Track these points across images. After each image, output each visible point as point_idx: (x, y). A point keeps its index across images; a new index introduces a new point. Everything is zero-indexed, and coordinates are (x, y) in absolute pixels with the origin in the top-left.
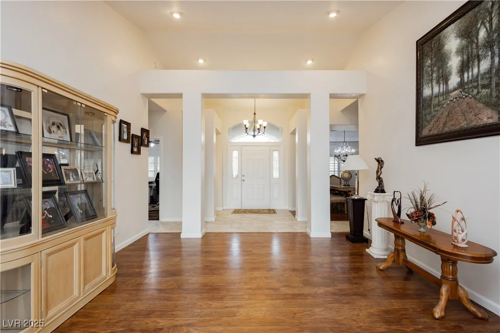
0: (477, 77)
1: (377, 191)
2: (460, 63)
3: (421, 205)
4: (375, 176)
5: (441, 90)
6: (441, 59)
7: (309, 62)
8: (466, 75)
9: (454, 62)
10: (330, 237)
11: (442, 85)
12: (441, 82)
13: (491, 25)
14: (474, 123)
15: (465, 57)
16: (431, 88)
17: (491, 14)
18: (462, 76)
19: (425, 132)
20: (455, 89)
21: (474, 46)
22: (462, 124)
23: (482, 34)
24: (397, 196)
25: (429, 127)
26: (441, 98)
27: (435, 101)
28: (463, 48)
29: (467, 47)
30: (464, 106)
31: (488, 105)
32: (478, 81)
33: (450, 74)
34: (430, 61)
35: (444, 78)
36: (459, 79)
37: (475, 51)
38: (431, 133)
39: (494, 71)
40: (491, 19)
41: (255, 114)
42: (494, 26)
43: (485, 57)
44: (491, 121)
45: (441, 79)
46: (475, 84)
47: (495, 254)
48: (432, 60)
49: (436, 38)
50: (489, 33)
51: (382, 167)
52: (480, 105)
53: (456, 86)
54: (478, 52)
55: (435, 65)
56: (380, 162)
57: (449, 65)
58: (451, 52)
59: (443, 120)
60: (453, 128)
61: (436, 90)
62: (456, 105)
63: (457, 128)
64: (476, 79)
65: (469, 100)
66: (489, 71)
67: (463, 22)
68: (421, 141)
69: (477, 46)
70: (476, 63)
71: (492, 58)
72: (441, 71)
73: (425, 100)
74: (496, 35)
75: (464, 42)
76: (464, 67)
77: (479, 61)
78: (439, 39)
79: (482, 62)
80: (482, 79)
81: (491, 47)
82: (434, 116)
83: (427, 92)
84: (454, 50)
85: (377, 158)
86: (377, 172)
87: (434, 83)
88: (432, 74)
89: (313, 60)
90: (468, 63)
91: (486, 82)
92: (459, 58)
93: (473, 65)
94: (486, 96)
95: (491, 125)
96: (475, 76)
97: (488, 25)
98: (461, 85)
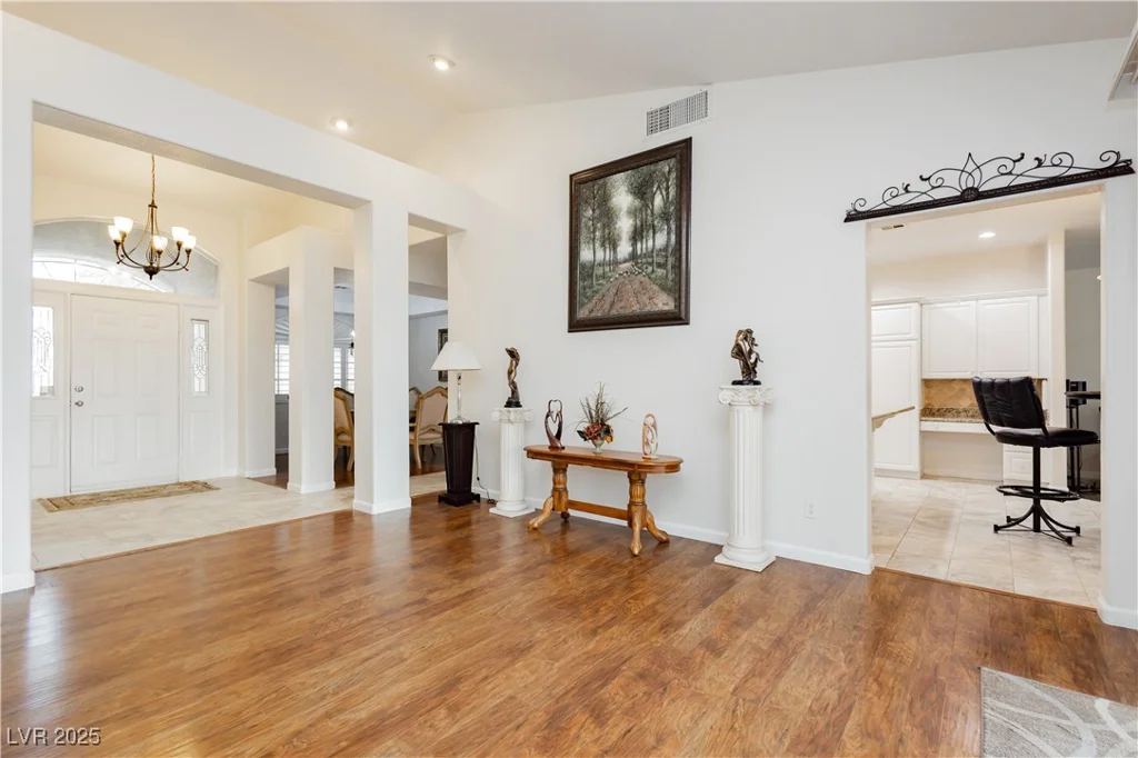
0: (652, 251)
1: (509, 404)
2: (632, 229)
3: (597, 412)
4: (507, 382)
5: (607, 258)
6: (607, 215)
7: (342, 126)
8: (639, 245)
9: (625, 225)
10: (409, 505)
11: (608, 250)
12: (607, 246)
13: (668, 194)
14: (648, 309)
15: (639, 223)
16: (592, 251)
17: (667, 181)
18: (634, 245)
19: (582, 314)
20: (626, 261)
21: (649, 212)
22: (634, 308)
23: (658, 201)
24: (555, 408)
25: (590, 306)
26: (607, 269)
27: (599, 271)
28: (636, 210)
29: (641, 209)
30: (636, 286)
31: (663, 288)
32: (652, 257)
33: (620, 239)
34: (591, 212)
35: (611, 241)
36: (631, 249)
37: (650, 218)
38: (593, 315)
39: (670, 250)
40: (668, 188)
41: (153, 206)
42: (671, 197)
43: (662, 230)
44: (666, 308)
45: (607, 242)
46: (650, 260)
47: (681, 461)
48: (594, 211)
49: (601, 182)
50: (666, 201)
51: (517, 364)
52: (656, 288)
53: (627, 256)
54: (653, 221)
55: (599, 219)
56: (513, 354)
57: (617, 226)
58: (620, 210)
59: (608, 300)
60: (622, 312)
61: (600, 255)
62: (627, 282)
63: (627, 312)
64: (650, 254)
65: (643, 279)
66: (666, 249)
67: (636, 176)
68: (576, 325)
69: (652, 213)
70: (651, 235)
71: (669, 234)
72: (607, 231)
73: (583, 266)
74: (672, 208)
75: (637, 203)
76: (637, 235)
77: (654, 233)
78: (605, 185)
79: (658, 235)
80: (657, 255)
81: (668, 220)
82: (597, 292)
83: (586, 255)
84: (625, 209)
85: (509, 348)
86: (510, 373)
87: (597, 245)
88: (594, 232)
89: (350, 123)
90: (643, 231)
91: (662, 261)
92: (631, 222)
93: (647, 236)
94: (661, 278)
95: (666, 313)
96: (650, 250)
97: (664, 193)
98: (633, 257)
